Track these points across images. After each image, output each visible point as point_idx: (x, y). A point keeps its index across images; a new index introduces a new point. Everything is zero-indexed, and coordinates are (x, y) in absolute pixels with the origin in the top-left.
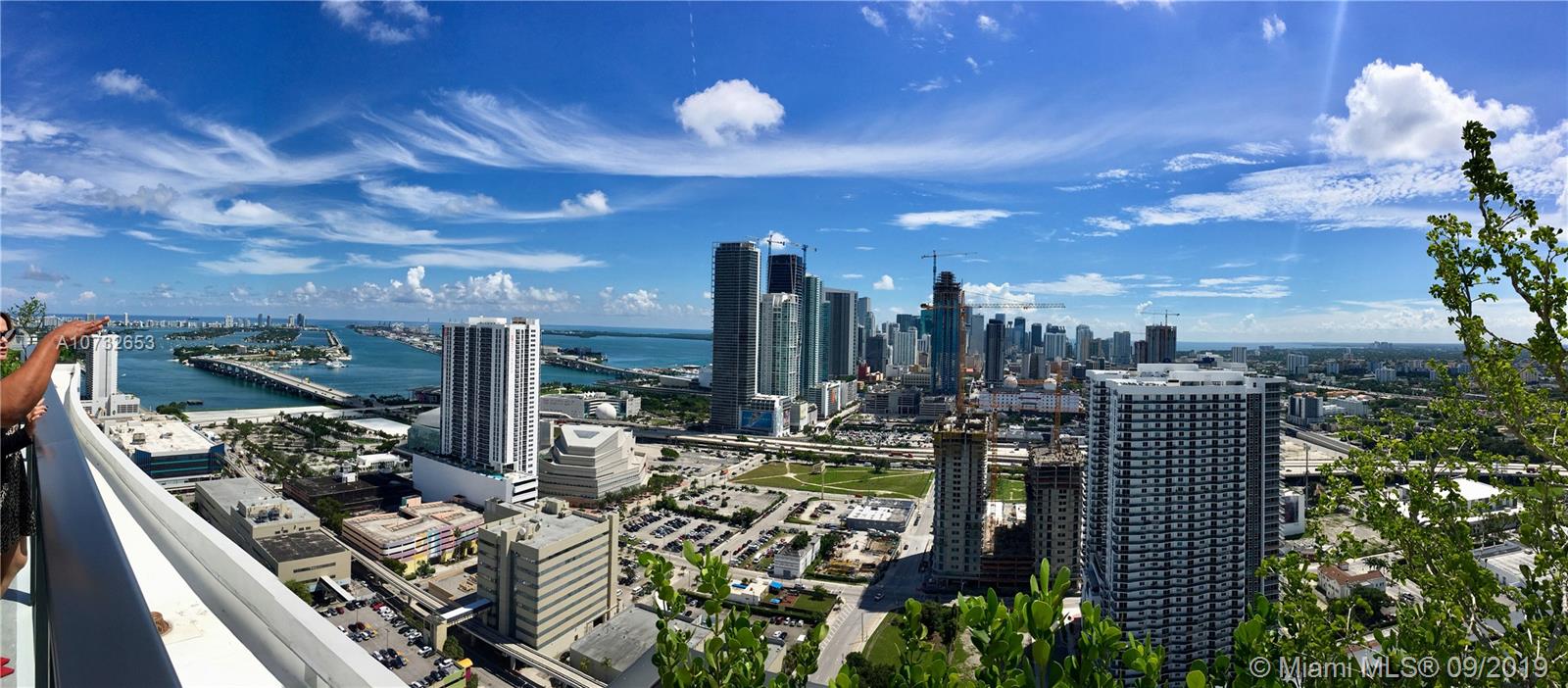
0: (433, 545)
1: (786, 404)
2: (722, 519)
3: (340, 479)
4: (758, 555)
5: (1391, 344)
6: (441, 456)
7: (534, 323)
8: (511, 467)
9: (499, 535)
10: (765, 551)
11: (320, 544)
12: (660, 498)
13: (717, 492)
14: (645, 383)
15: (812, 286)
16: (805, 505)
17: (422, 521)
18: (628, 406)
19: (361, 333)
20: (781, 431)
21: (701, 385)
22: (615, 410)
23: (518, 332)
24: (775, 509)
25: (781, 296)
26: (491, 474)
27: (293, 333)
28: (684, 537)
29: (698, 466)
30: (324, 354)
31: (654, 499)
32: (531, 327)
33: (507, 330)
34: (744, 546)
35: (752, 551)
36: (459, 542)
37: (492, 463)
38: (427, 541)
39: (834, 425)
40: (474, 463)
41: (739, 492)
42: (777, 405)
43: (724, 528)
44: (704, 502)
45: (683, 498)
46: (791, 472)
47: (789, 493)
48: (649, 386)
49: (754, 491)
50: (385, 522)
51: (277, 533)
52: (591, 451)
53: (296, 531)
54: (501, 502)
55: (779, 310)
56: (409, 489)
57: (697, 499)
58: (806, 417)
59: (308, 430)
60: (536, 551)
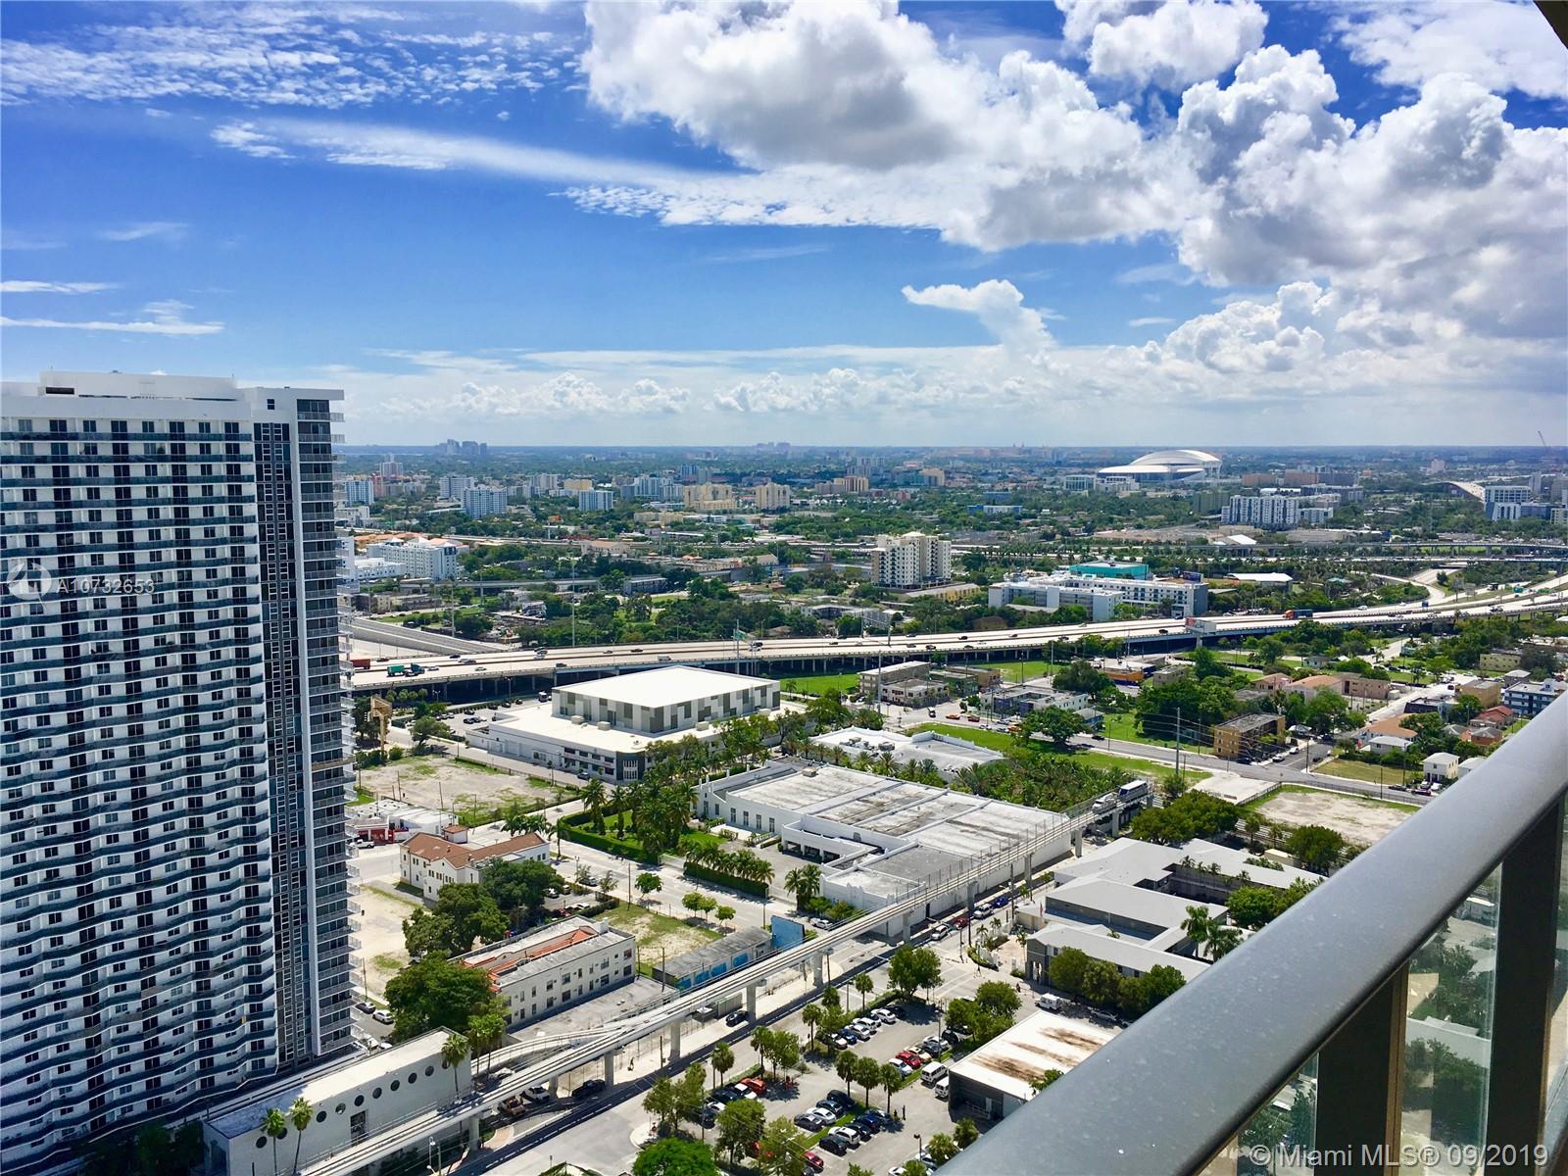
5: (484, 446)
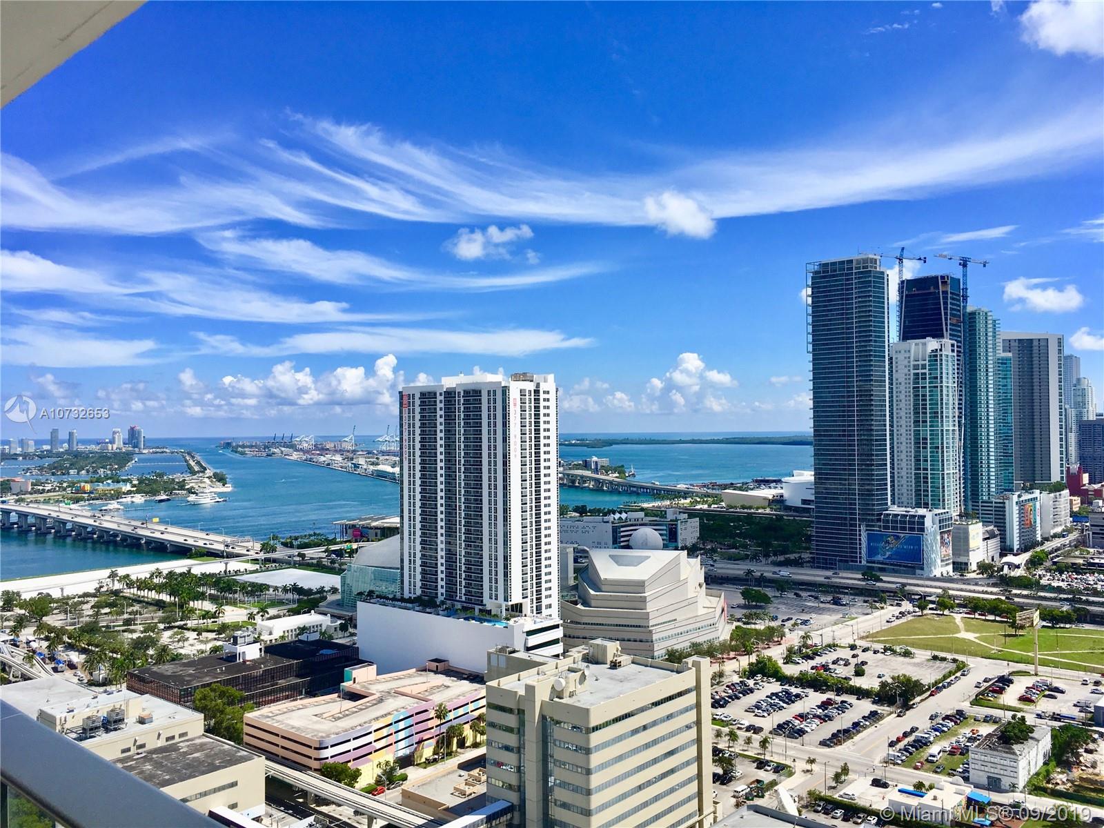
0: (402, 735)
1: (943, 522)
2: (861, 693)
3: (232, 657)
4: (934, 749)
6: (402, 600)
7: (545, 381)
8: (517, 609)
9: (522, 692)
10: (946, 744)
11: (207, 756)
12: (753, 658)
13: (846, 654)
14: (699, 502)
15: (980, 326)
16: (1005, 681)
17: (381, 700)
18: (679, 531)
19: (243, 453)
20: (940, 568)
21: (788, 503)
22: (660, 538)
23: (522, 393)
24: (950, 684)
25: (925, 344)
26: (489, 621)
27: (122, 459)
28: (802, 717)
29: (805, 617)
30: (182, 486)
31: (745, 662)
32: (543, 387)
33: (505, 390)
34: (906, 735)
35: (921, 744)
36: (444, 729)
37: (489, 604)
38: (392, 729)
39: (1033, 563)
40: (458, 606)
41: (880, 656)
42: (928, 522)
43: (866, 706)
44: (825, 667)
45: (788, 660)
46: (967, 630)
47: (971, 662)
48: (705, 507)
49: (907, 654)
50: (318, 710)
51: (123, 751)
52: (640, 585)
53: (161, 743)
54: (514, 652)
55: (924, 367)
56: (352, 657)
57: (812, 663)
58: (980, 549)
59: (165, 597)
60: (586, 712)
